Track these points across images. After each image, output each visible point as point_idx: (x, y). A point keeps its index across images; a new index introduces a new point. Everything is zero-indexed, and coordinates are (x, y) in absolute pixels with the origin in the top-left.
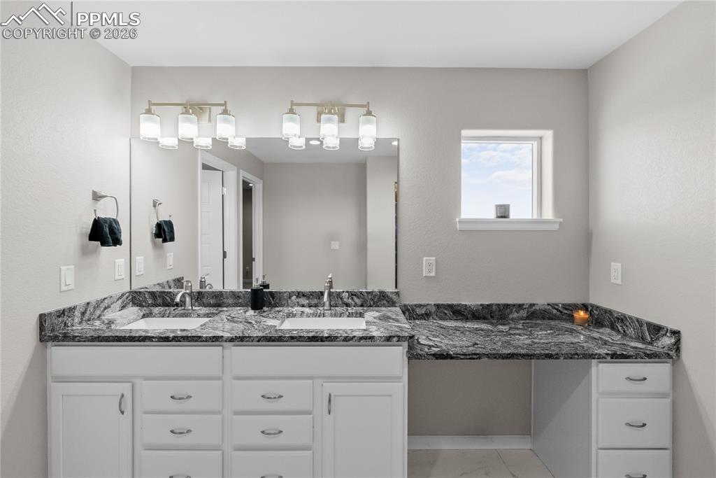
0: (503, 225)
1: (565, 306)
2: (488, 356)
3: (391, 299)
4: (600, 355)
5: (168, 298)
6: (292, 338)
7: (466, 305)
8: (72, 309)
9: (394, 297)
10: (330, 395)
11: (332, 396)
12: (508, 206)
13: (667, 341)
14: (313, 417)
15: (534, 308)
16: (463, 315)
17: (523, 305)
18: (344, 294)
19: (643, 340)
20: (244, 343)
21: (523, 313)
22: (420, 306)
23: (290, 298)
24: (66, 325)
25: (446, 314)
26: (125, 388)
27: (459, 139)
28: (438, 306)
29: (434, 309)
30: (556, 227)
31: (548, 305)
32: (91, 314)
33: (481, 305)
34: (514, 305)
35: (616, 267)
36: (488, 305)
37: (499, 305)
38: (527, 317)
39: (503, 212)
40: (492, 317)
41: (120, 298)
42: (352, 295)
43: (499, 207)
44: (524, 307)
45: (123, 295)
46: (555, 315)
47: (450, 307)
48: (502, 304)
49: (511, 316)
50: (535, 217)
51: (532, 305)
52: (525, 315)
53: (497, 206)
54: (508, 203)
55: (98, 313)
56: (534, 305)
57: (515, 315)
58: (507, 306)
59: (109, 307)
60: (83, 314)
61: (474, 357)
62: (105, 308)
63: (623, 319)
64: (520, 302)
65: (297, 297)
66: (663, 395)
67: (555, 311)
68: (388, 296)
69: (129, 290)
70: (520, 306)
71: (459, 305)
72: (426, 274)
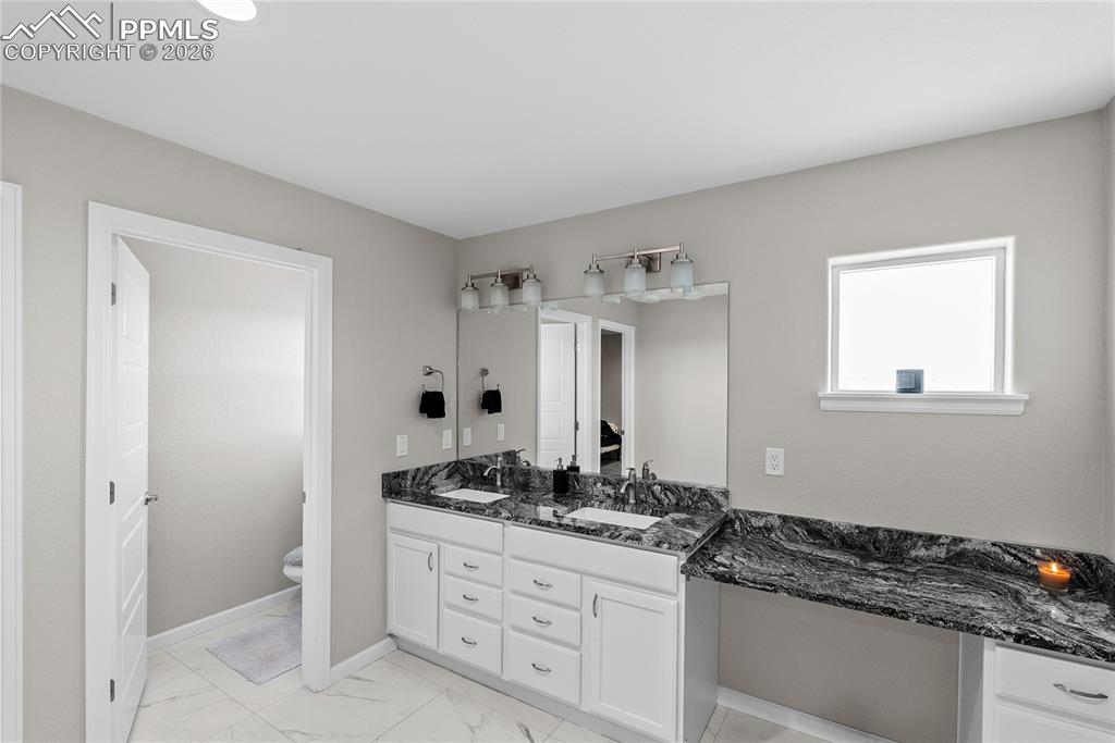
3: (716, 500)
4: (990, 630)
7: (830, 524)
8: (405, 473)
9: (721, 499)
10: (596, 596)
11: (598, 599)
12: (921, 372)
14: (581, 616)
15: (962, 546)
16: (825, 537)
17: (940, 537)
18: (655, 487)
21: (939, 552)
22: (757, 514)
24: (400, 486)
25: (797, 533)
26: (433, 547)
28: (784, 519)
29: (777, 523)
30: (1020, 409)
31: (994, 544)
32: (421, 479)
33: (857, 527)
34: (920, 536)
36: (869, 529)
37: (889, 531)
38: (947, 559)
39: (912, 383)
40: (877, 549)
41: (446, 467)
42: (666, 489)
43: (904, 372)
44: (941, 541)
45: (449, 464)
46: (1010, 566)
47: (803, 522)
48: (897, 531)
49: (913, 553)
51: (957, 541)
52: (943, 555)
53: (900, 372)
54: (921, 368)
55: (426, 479)
56: (962, 540)
57: (922, 552)
58: (906, 535)
59: (436, 474)
60: (414, 478)
61: (768, 587)
62: (433, 475)
64: (936, 532)
67: (1008, 559)
68: (711, 496)
69: (455, 459)
70: (932, 540)
71: (818, 522)
72: (769, 471)
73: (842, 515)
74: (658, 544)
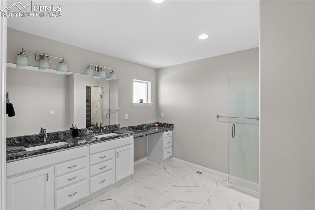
0: (141, 105)
1: (153, 123)
2: (149, 134)
3: (117, 127)
5: (29, 139)
6: (109, 138)
9: (118, 126)
11: (118, 152)
13: (172, 126)
16: (134, 129)
18: (105, 127)
19: (168, 127)
20: (95, 143)
21: (146, 126)
22: (124, 127)
23: (87, 131)
25: (131, 129)
27: (133, 81)
28: (129, 127)
29: (128, 128)
30: (151, 105)
31: (150, 123)
35: (163, 114)
39: (141, 101)
40: (140, 128)
43: (140, 100)
47: (131, 127)
50: (146, 102)
54: (142, 99)
56: (148, 124)
57: (144, 127)
58: (143, 125)
63: (164, 124)
64: (145, 124)
65: (89, 130)
66: (171, 136)
67: (152, 125)
71: (133, 126)
72: (126, 119)
73: (136, 124)
74: (131, 134)
